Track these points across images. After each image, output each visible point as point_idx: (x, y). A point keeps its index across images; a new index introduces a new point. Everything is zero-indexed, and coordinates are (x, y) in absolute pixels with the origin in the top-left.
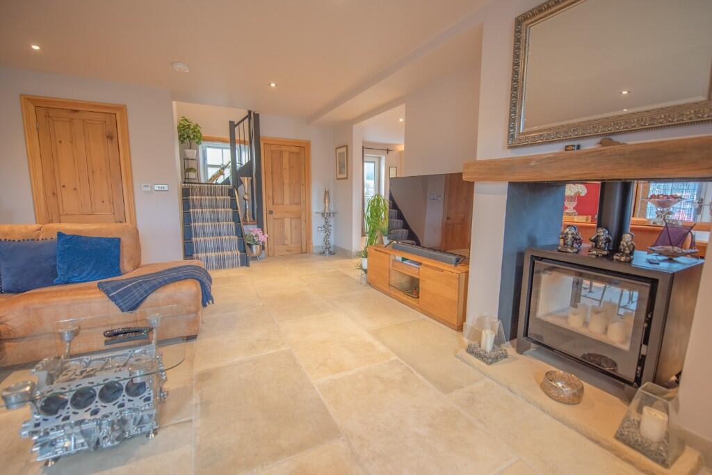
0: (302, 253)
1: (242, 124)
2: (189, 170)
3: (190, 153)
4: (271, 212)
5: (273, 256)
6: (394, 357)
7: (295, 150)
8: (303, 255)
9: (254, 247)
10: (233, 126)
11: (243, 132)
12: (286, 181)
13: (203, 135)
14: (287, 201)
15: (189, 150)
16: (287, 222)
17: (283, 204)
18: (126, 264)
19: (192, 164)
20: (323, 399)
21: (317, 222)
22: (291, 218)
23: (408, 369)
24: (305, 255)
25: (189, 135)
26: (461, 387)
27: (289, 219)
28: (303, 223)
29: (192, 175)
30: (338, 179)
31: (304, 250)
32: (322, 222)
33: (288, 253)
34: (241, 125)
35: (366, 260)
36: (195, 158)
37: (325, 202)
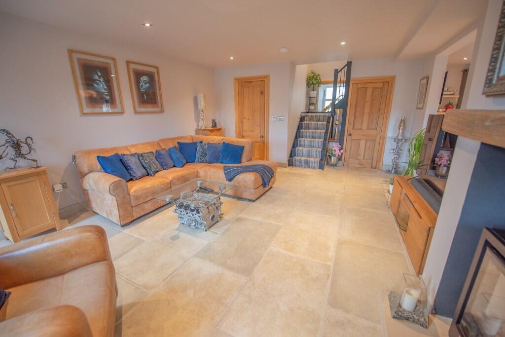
0: (371, 168)
1: (344, 69)
2: (311, 104)
3: (313, 94)
4: (350, 135)
5: (348, 166)
6: (330, 264)
7: (381, 85)
8: (372, 169)
9: (333, 157)
10: (337, 72)
11: (342, 76)
12: (367, 111)
13: (322, 80)
14: (365, 126)
15: (313, 92)
16: (363, 143)
17: (361, 129)
18: (244, 159)
19: (314, 101)
20: (263, 257)
21: (389, 146)
22: (366, 140)
23: (329, 275)
24: (375, 170)
25: (313, 82)
26: (347, 311)
27: (365, 141)
28: (377, 145)
29: (312, 107)
30: (417, 108)
31: (374, 165)
32: (394, 145)
33: (359, 166)
34: (343, 71)
35: (392, 186)
36: (315, 96)
37: (399, 129)
